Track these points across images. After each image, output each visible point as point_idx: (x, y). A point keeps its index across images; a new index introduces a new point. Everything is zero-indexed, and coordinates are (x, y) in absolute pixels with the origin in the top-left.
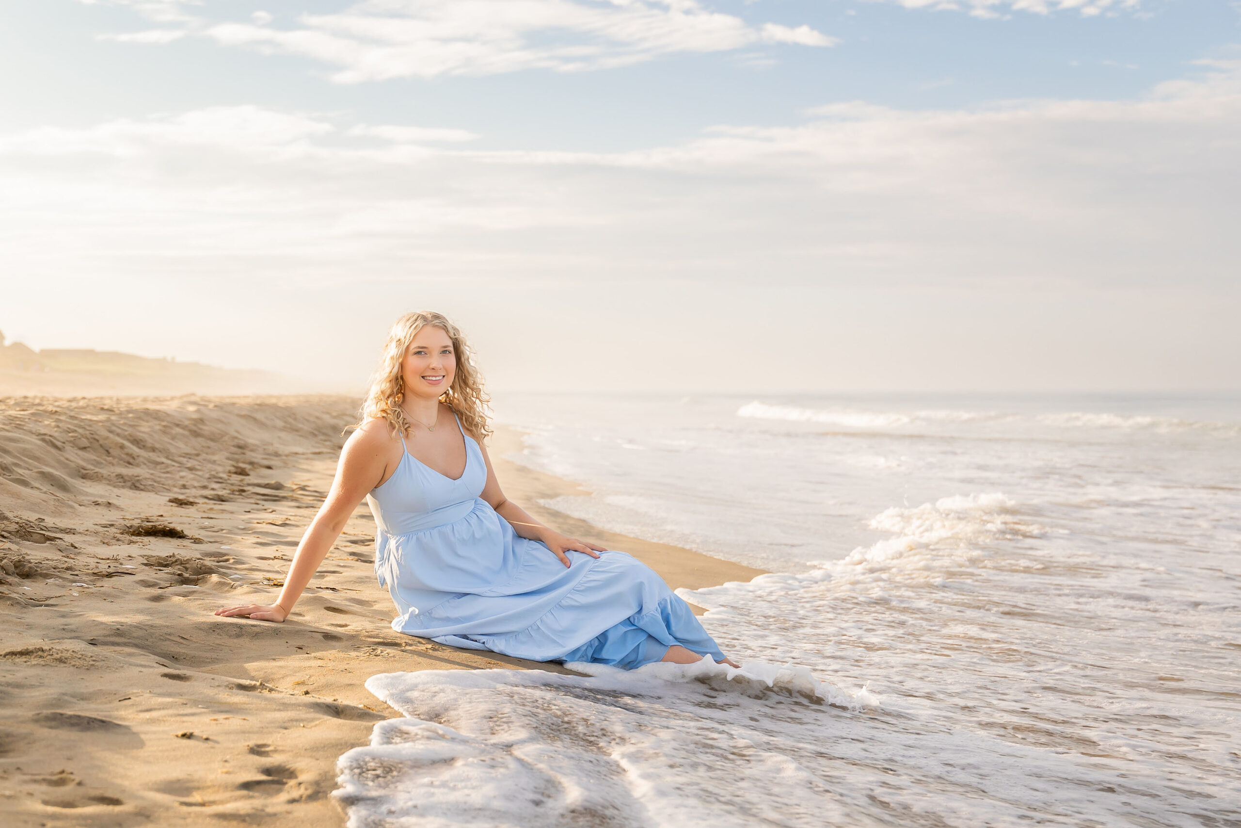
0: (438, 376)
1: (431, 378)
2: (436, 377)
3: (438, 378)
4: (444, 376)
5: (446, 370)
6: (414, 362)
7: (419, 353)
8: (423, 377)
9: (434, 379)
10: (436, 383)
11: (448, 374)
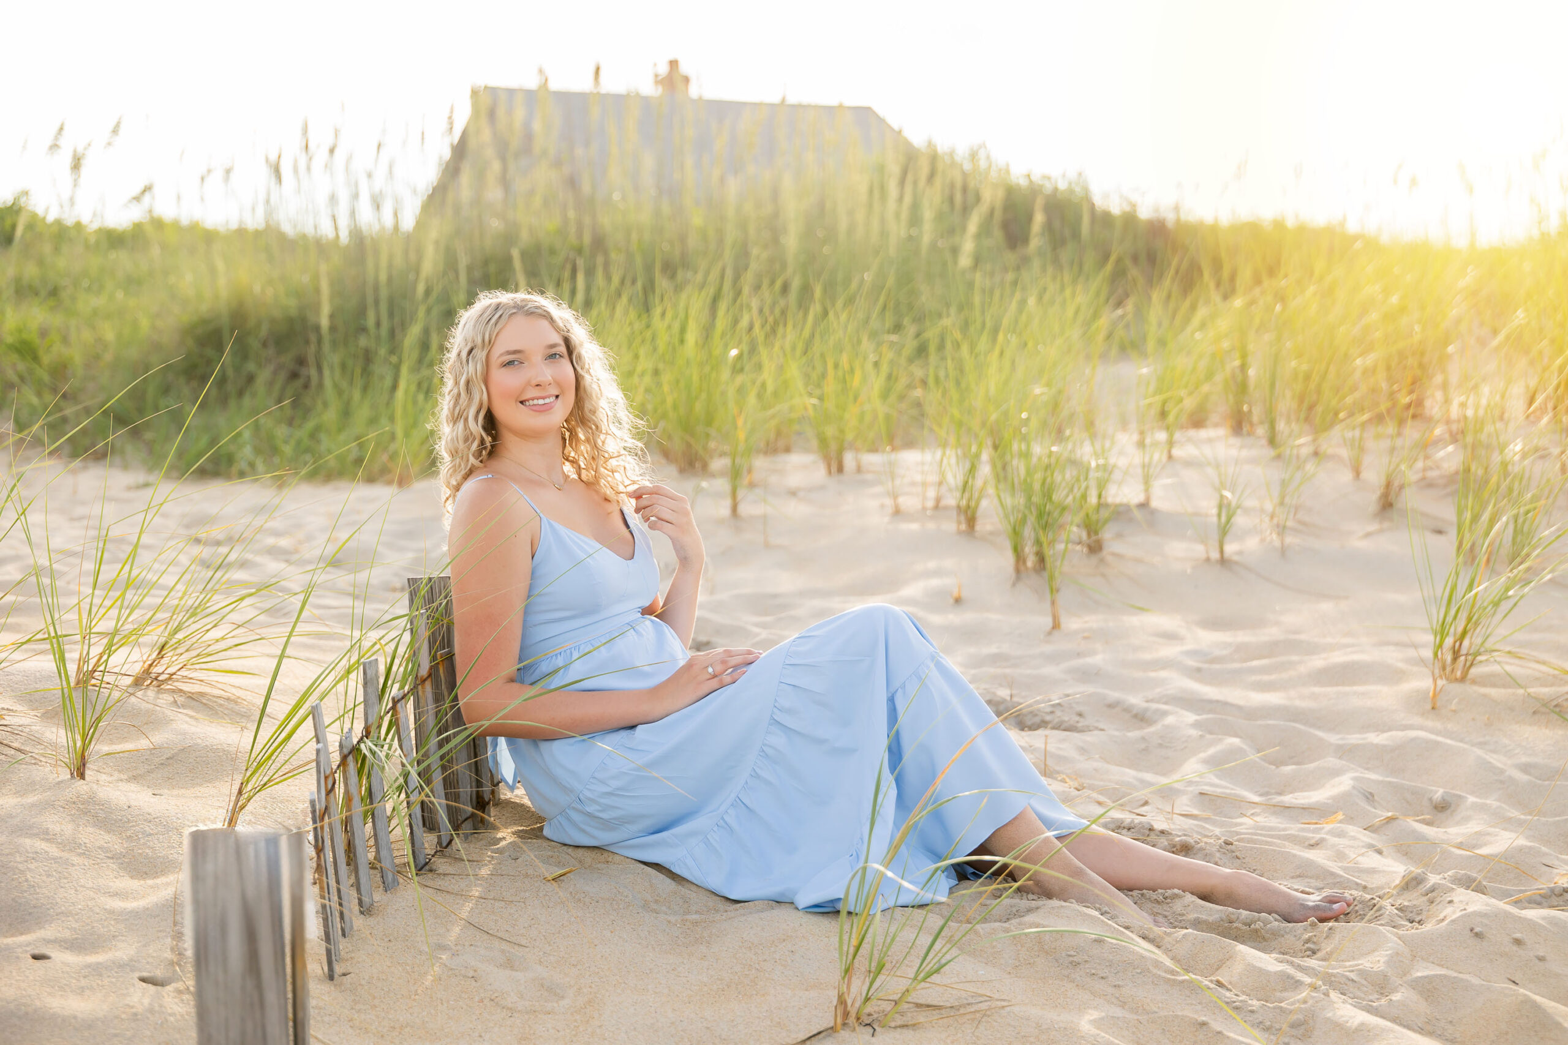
0: (549, 397)
1: (536, 402)
2: (543, 398)
3: (547, 401)
4: (557, 397)
5: (558, 384)
6: (504, 379)
7: (510, 363)
8: (522, 402)
9: (541, 402)
10: (545, 409)
11: (563, 392)
